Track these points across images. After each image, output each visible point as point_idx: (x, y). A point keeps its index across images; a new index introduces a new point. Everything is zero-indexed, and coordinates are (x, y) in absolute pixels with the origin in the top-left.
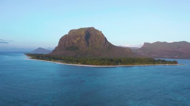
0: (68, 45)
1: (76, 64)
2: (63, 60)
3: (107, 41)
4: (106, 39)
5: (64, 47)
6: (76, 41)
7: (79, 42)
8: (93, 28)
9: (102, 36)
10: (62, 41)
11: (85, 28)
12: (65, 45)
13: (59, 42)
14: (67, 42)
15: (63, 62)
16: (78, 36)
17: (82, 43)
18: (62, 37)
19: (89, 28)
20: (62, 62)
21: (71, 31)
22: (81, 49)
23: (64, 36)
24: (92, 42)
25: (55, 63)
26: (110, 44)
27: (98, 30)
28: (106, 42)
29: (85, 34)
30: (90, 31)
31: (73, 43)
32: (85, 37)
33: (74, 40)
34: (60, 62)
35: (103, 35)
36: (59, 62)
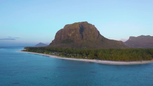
0: (64, 38)
1: (79, 58)
2: (60, 52)
3: (100, 34)
4: (98, 32)
5: (60, 40)
6: (70, 35)
7: (73, 35)
8: (86, 22)
9: (95, 30)
10: (58, 35)
11: (79, 23)
12: (60, 39)
13: (56, 36)
14: (62, 36)
15: (60, 55)
16: (73, 30)
17: (77, 36)
18: (58, 32)
19: (83, 23)
20: (57, 55)
21: (66, 26)
22: (76, 41)
23: (60, 30)
24: (86, 35)
25: (49, 56)
26: (103, 37)
27: (91, 24)
28: (99, 36)
29: (79, 28)
30: (83, 25)
31: (68, 37)
32: (80, 31)
33: (69, 34)
34: (55, 55)
35: (96, 28)
36: (53, 55)
